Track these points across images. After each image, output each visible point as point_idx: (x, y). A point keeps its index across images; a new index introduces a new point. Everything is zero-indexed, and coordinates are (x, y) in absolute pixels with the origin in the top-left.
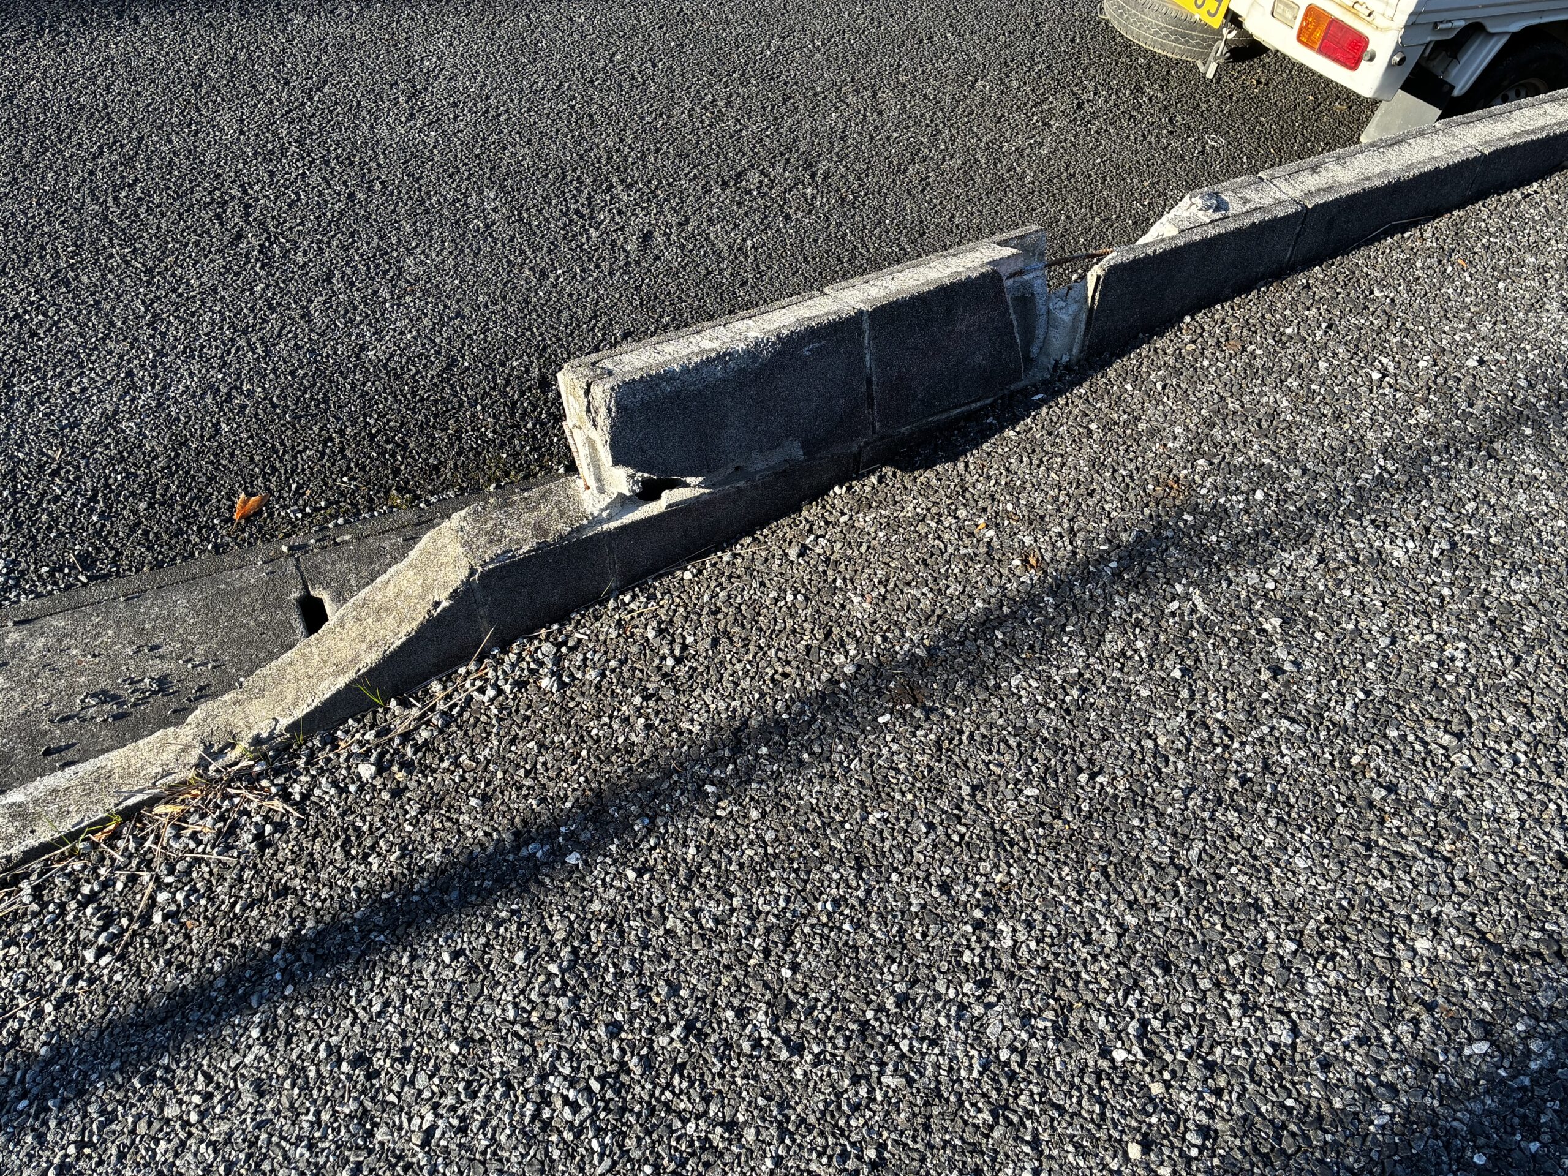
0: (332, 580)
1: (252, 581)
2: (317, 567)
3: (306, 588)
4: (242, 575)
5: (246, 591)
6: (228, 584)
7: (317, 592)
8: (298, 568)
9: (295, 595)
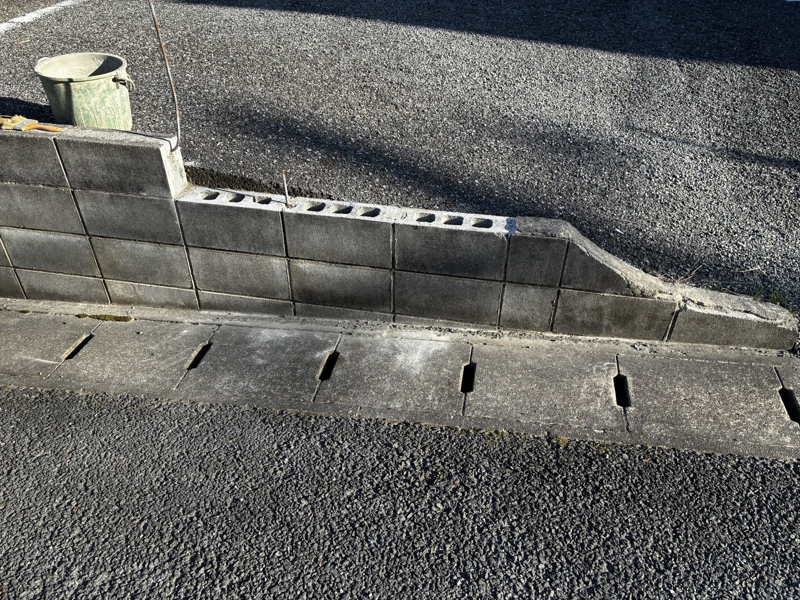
0: (610, 410)
1: (654, 425)
2: (617, 420)
3: (625, 411)
4: (660, 430)
5: (657, 421)
6: (667, 427)
7: (620, 408)
8: (628, 424)
9: (631, 409)
